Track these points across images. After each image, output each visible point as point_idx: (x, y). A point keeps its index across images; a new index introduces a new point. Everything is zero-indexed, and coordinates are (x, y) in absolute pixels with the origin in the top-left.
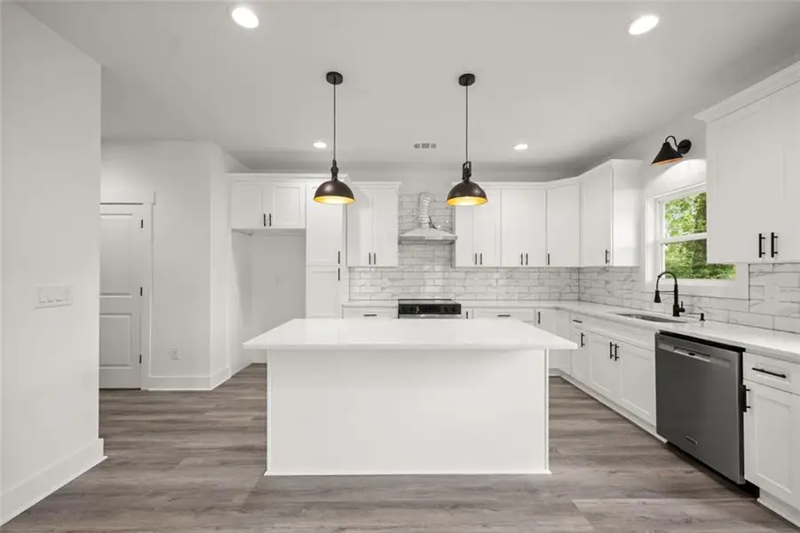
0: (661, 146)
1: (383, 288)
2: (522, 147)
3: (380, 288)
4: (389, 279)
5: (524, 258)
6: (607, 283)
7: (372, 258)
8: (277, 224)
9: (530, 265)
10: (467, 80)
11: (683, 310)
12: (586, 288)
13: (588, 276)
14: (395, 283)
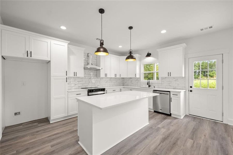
0: (147, 54)
2: (120, 47)
5: (116, 75)
6: (131, 81)
7: (75, 74)
8: (34, 57)
10: (131, 28)
11: (150, 86)
12: (125, 82)
13: (126, 80)
14: (80, 83)
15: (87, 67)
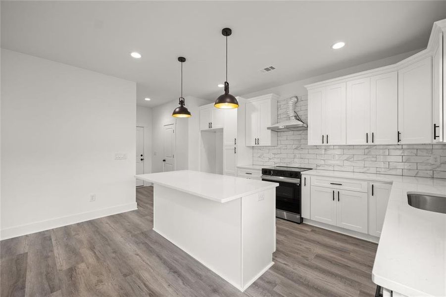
1: (270, 159)
2: (339, 45)
3: (268, 158)
4: (273, 154)
5: (370, 136)
7: (257, 141)
8: (214, 127)
9: (376, 143)
14: (276, 156)
15: (278, 127)
